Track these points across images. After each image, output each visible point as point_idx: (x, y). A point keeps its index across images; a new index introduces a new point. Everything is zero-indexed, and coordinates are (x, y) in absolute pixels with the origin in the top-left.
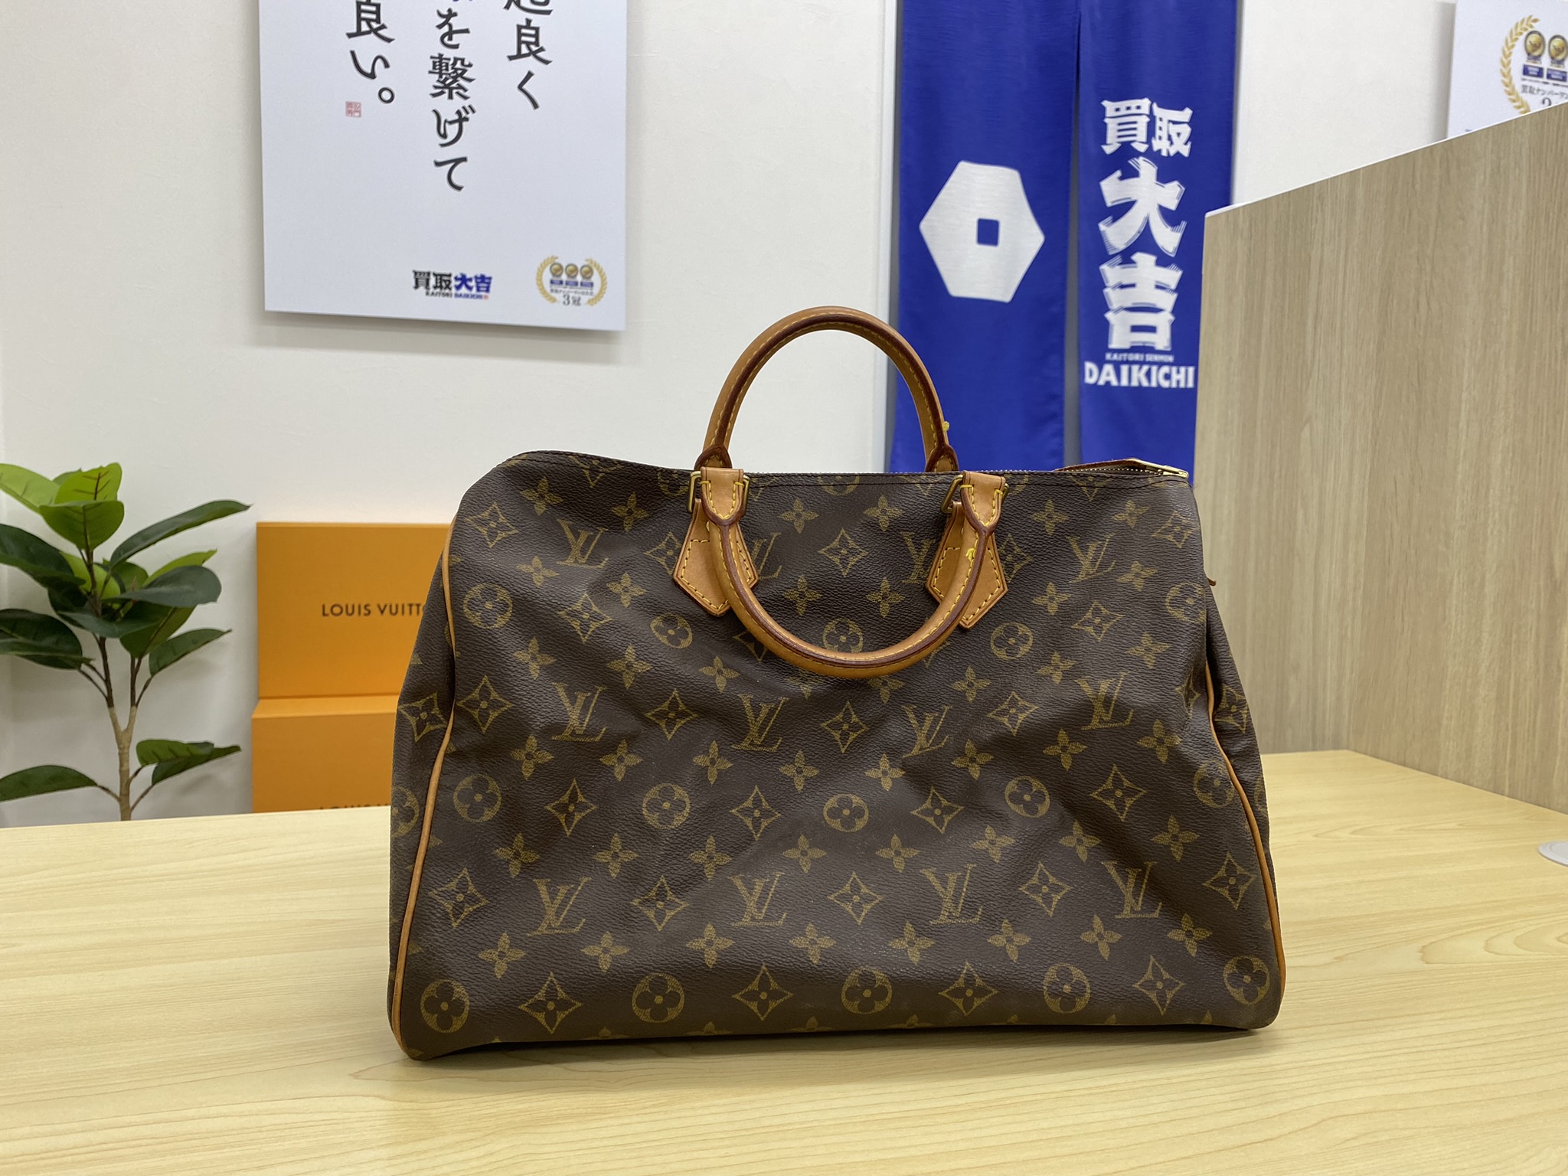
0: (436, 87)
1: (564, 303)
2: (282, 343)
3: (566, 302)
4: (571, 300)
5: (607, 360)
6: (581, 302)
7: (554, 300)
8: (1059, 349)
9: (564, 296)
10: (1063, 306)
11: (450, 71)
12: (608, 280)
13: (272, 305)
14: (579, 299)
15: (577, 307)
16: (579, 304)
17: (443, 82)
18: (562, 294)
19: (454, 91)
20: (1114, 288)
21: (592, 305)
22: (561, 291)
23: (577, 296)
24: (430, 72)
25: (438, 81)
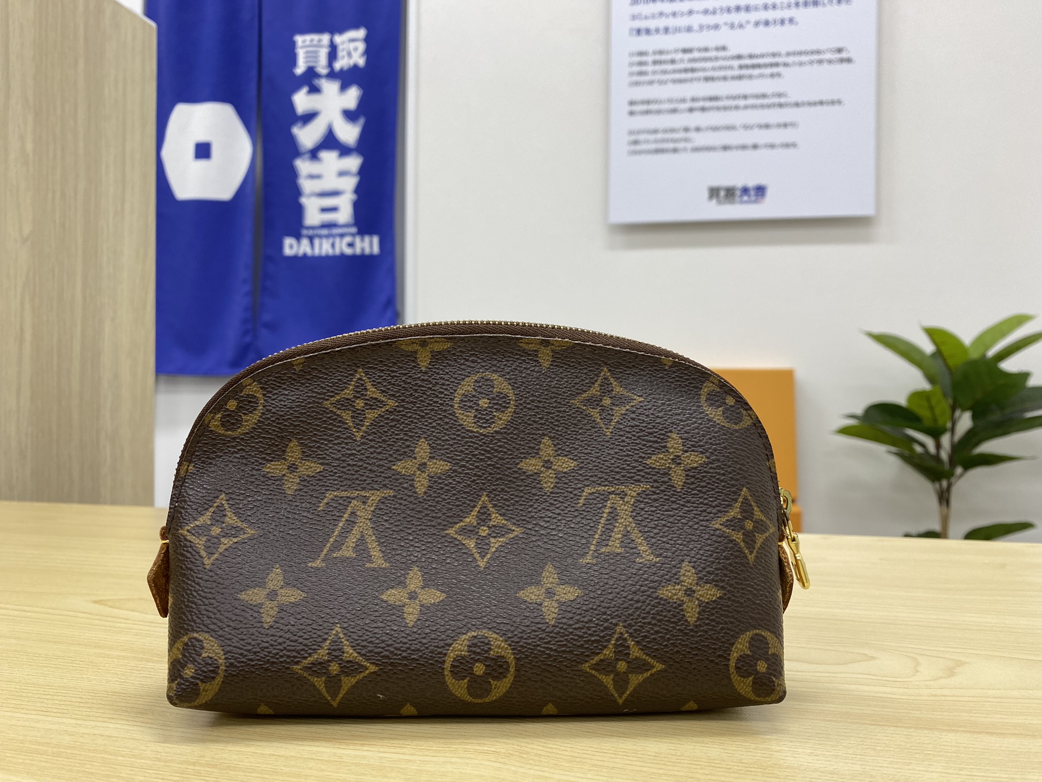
20: (306, 178)
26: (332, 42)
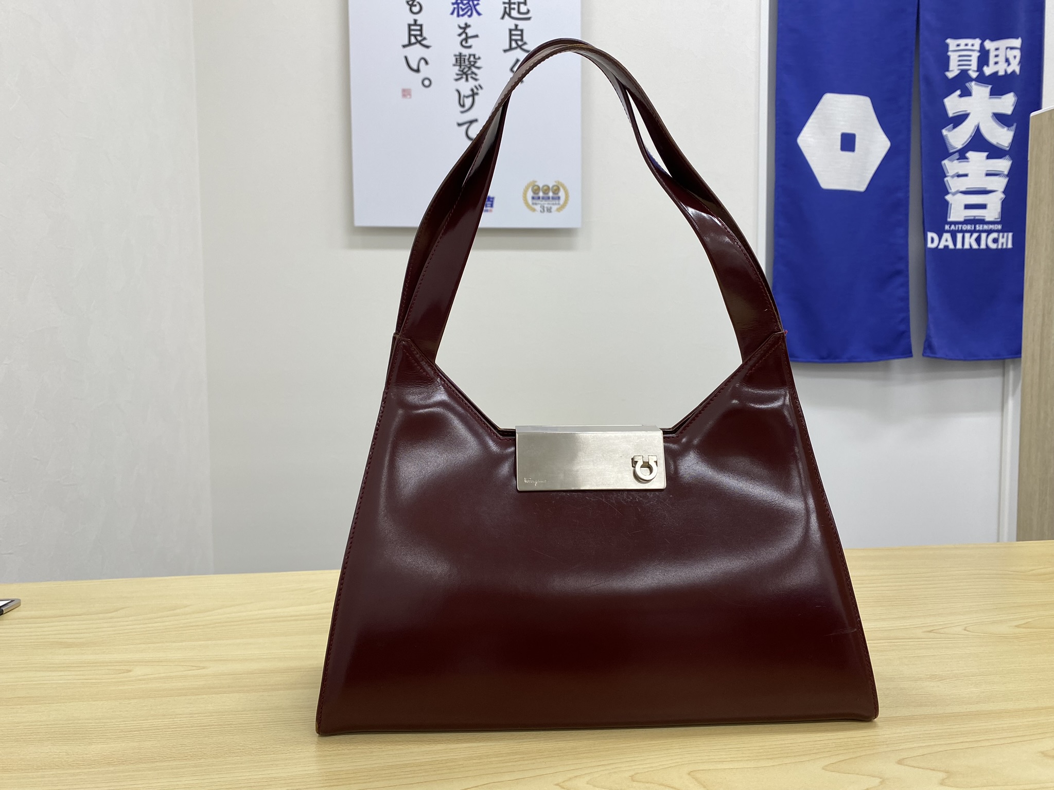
0: (457, 74)
1: (541, 211)
2: (365, 246)
3: (542, 210)
4: (545, 209)
5: (569, 247)
6: (552, 210)
7: (534, 210)
8: (904, 224)
9: (541, 207)
10: (907, 192)
11: (467, 63)
12: (570, 194)
13: (358, 223)
14: (551, 208)
15: (550, 214)
16: (550, 212)
17: (462, 71)
18: (539, 206)
19: (469, 76)
20: (953, 177)
21: (559, 212)
22: (540, 204)
23: (549, 206)
24: (454, 65)
25: (460, 70)
26: (982, 46)
